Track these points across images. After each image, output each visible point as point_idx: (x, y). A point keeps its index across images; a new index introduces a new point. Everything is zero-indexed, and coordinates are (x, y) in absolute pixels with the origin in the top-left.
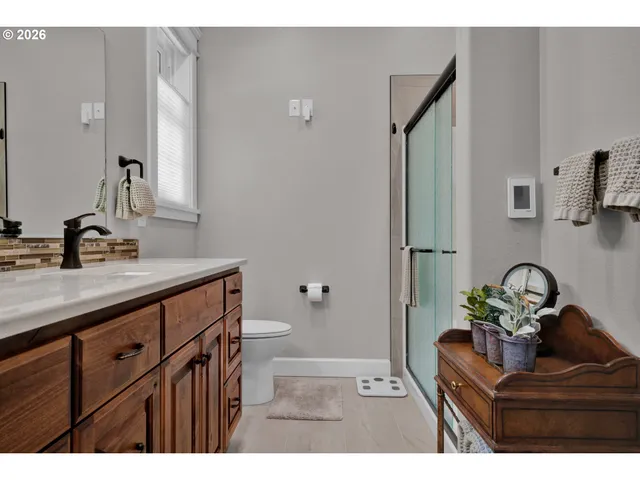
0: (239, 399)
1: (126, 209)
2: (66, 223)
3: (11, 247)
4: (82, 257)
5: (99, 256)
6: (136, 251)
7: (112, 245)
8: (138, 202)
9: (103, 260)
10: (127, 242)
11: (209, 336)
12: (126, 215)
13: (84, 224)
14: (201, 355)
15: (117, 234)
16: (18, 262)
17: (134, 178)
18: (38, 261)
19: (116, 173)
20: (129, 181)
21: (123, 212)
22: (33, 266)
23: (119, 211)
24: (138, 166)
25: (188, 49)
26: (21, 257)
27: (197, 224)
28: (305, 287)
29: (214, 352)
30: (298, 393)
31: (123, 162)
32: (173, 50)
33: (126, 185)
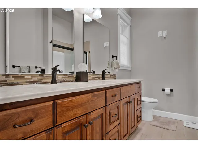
0: (141, 116)
1: (113, 67)
2: (103, 71)
3: (94, 76)
4: (105, 78)
5: (108, 78)
6: (116, 77)
7: (111, 75)
8: (116, 66)
9: (109, 79)
10: (114, 75)
11: (132, 97)
12: (113, 69)
13: (106, 71)
14: (129, 101)
15: (112, 73)
16: (95, 79)
17: (115, 60)
18: (98, 79)
19: (111, 59)
20: (114, 61)
21: (113, 68)
22: (97, 80)
23: (112, 68)
24: (116, 57)
25: (128, 24)
26: (96, 78)
27: (131, 70)
28: (164, 89)
29: (133, 102)
30: (161, 121)
31: (113, 57)
32: (124, 25)
33: (113, 62)
